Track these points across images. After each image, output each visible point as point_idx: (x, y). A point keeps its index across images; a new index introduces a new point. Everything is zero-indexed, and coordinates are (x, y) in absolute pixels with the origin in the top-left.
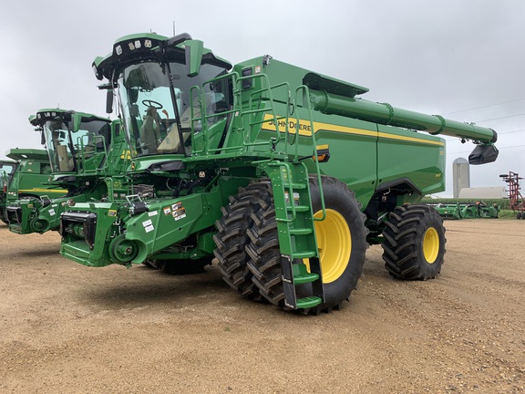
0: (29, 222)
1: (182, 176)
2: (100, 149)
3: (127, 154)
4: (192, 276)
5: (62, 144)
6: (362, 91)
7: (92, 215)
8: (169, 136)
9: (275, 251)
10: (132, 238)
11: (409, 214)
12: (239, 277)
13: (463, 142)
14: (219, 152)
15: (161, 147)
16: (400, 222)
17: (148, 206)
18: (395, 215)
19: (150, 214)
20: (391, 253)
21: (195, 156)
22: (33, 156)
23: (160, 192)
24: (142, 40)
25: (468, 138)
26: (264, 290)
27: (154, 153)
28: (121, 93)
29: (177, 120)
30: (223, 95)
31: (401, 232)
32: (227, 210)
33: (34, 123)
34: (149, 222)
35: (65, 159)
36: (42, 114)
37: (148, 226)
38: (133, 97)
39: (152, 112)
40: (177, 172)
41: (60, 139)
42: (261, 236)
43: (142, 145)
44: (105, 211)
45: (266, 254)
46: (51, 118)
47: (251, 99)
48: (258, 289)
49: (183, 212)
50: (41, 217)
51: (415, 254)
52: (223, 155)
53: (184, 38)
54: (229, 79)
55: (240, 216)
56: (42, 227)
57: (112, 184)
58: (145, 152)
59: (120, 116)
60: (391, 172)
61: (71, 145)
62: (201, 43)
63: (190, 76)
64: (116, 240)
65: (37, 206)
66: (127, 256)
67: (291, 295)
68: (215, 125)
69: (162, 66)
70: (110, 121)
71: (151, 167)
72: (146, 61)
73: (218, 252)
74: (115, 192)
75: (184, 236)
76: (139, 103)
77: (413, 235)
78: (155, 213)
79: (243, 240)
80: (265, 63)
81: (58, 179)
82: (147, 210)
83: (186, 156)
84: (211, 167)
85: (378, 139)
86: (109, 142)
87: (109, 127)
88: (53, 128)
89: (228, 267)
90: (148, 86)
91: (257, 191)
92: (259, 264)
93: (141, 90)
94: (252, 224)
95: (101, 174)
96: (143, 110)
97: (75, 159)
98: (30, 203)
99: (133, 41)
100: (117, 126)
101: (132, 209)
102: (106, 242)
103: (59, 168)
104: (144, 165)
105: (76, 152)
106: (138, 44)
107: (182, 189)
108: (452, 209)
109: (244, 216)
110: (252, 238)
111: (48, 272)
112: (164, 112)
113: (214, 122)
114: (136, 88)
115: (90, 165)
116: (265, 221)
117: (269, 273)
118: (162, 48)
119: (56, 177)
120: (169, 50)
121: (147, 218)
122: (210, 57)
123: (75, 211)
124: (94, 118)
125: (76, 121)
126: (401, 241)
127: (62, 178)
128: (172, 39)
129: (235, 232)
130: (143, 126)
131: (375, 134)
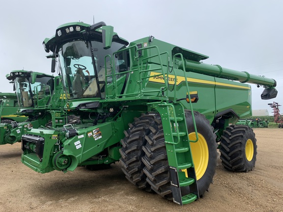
0: (4, 137)
1: (99, 111)
2: (47, 93)
3: (64, 96)
4: (103, 171)
5: (25, 90)
6: (205, 58)
7: (41, 139)
8: (90, 86)
9: (163, 162)
10: (67, 154)
11: (236, 131)
12: (137, 177)
13: (258, 86)
14: (121, 97)
15: (86, 93)
16: (230, 136)
17: (78, 132)
18: (227, 132)
19: (79, 137)
20: (226, 155)
21: (108, 98)
22: (10, 97)
23: (84, 120)
24: (74, 26)
25: (261, 84)
26: (155, 187)
27: (81, 97)
28: (60, 60)
29: (96, 76)
30: (123, 61)
31: (232, 142)
32: (128, 132)
33: (9, 78)
34: (79, 142)
35: (27, 99)
36: (13, 73)
37: (78, 145)
38: (68, 62)
39: (79, 71)
40: (96, 109)
41: (24, 87)
42: (153, 152)
43: (74, 92)
44: (50, 136)
45: (157, 165)
46: (19, 76)
47: (142, 63)
48: (150, 186)
49: (100, 134)
50: (11, 135)
51: (241, 157)
52: (124, 99)
53: (101, 25)
54: (127, 51)
55: (137, 137)
56: (12, 140)
57: (55, 115)
58: (75, 96)
59: (59, 74)
60: (223, 106)
61: (30, 91)
62: (112, 28)
63: (105, 48)
64: (57, 154)
65: (9, 128)
66: (64, 165)
67: (177, 195)
68: (119, 79)
69: (87, 43)
70: (54, 77)
71: (79, 106)
72: (76, 40)
73: (123, 160)
74: (56, 119)
75: (101, 150)
76: (71, 66)
77: (239, 144)
78: (82, 136)
79: (139, 153)
80: (150, 41)
81: (23, 111)
82: (77, 134)
83: (102, 99)
84: (117, 106)
85: (215, 86)
86: (52, 89)
87: (53, 80)
88: (20, 81)
89: (129, 170)
90: (77, 56)
91: (147, 120)
92: (151, 171)
93: (73, 59)
94: (145, 142)
95: (48, 108)
96: (74, 71)
97: (33, 99)
98: (5, 126)
99: (68, 27)
100: (58, 80)
101: (67, 134)
102: (50, 156)
103: (23, 104)
104: (75, 104)
105: (34, 95)
106: (72, 29)
107: (99, 119)
108: (244, 123)
109: (140, 137)
110: (147, 153)
111: (14, 169)
112: (87, 71)
113: (118, 78)
114: (69, 57)
115: (42, 103)
116: (155, 142)
117: (159, 177)
118: (87, 31)
119: (22, 110)
120: (91, 33)
121: (77, 140)
122: (116, 38)
123: (31, 135)
124: (44, 75)
125: (33, 77)
126: (232, 148)
127: (25, 111)
128: (93, 26)
129: (134, 148)
130: (74, 81)
131: (213, 83)
